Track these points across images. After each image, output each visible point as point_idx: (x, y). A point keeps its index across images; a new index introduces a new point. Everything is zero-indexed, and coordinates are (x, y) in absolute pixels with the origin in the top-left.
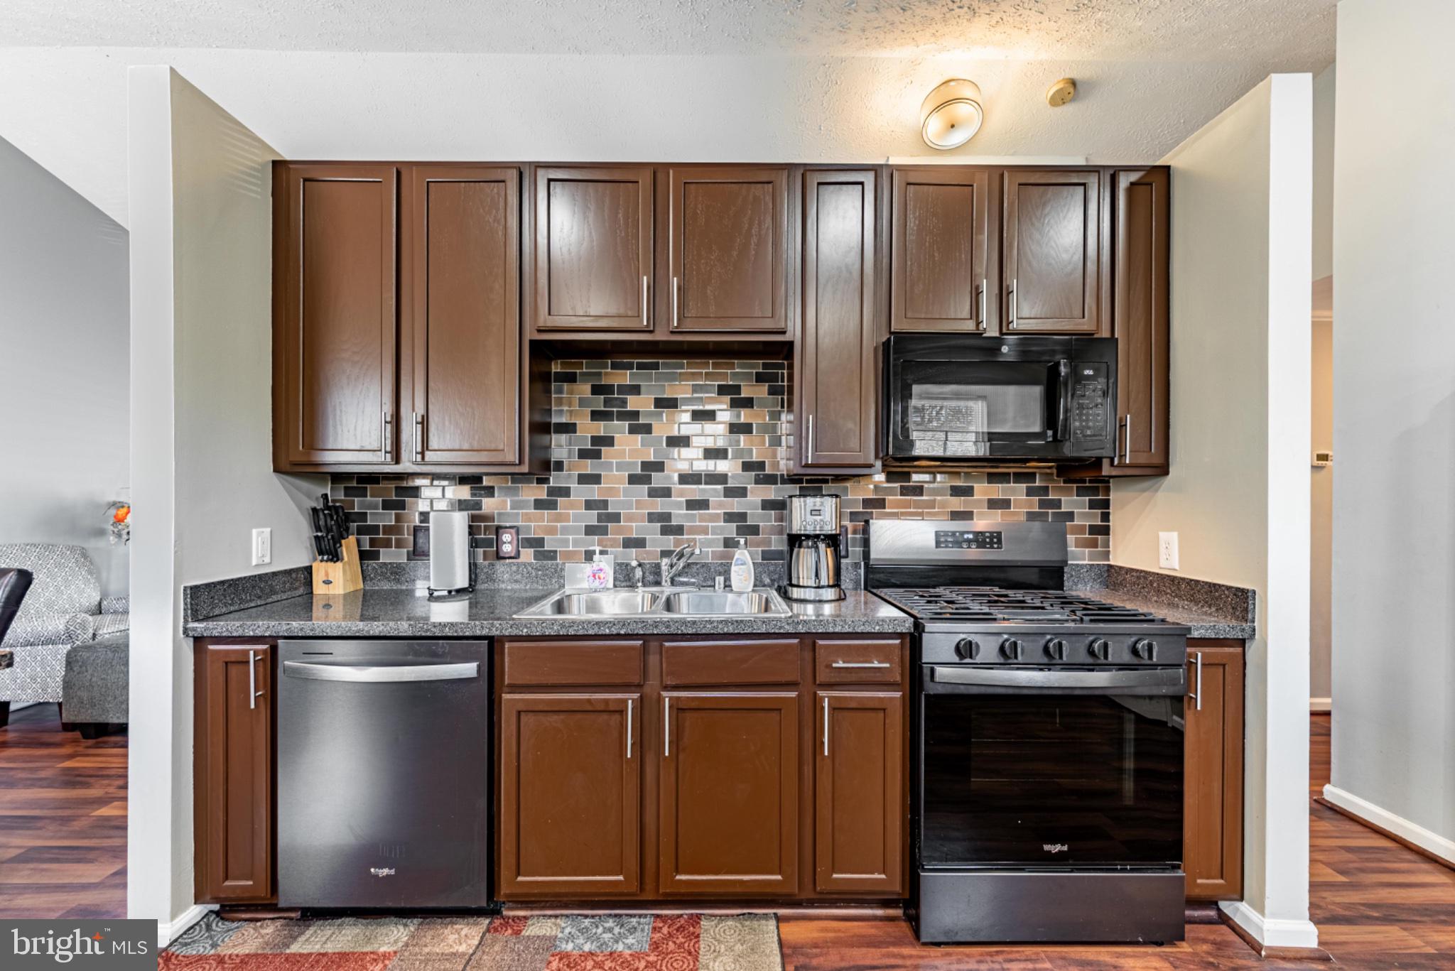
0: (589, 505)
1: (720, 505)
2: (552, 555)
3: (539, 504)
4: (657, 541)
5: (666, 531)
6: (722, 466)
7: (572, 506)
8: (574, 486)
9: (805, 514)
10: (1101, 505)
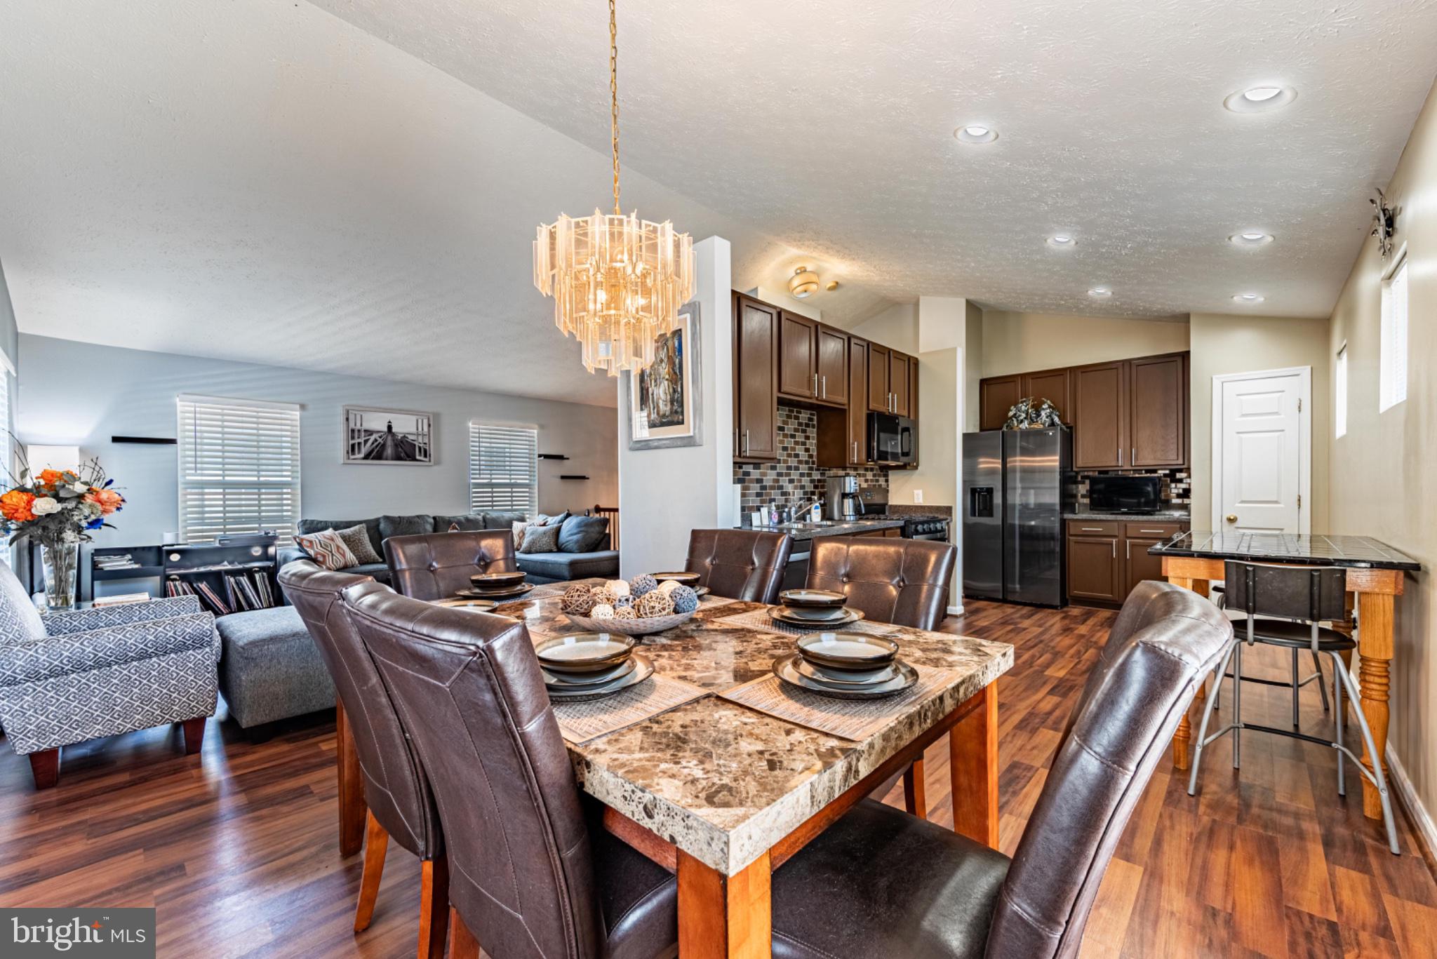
1: (798, 481)
9: (851, 484)
10: (887, 481)
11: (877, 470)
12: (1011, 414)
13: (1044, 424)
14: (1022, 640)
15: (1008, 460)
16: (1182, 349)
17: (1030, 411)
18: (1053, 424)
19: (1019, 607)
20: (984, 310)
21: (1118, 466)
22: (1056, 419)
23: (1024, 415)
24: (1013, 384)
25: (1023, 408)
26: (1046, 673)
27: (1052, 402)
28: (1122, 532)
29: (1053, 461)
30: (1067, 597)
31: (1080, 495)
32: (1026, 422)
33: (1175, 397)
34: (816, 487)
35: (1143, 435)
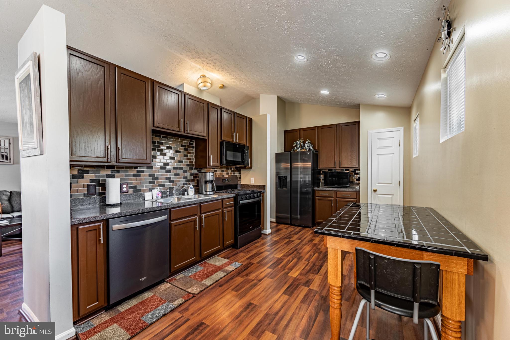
0: (150, 175)
1: (182, 175)
2: (139, 191)
3: (134, 175)
4: (168, 184)
5: (170, 182)
6: (181, 165)
7: (145, 175)
8: (145, 170)
9: (210, 176)
10: (240, 173)
11: (234, 168)
12: (294, 145)
13: (306, 150)
14: (288, 249)
15: (292, 164)
16: (358, 120)
17: (301, 144)
18: (310, 149)
19: (296, 227)
20: (286, 102)
21: (334, 168)
22: (311, 147)
23: (299, 146)
24: (296, 133)
25: (299, 142)
26: (289, 275)
27: (310, 140)
28: (335, 195)
29: (309, 165)
30: (315, 222)
31: (321, 179)
32: (300, 149)
33: (355, 140)
34: (194, 177)
35: (343, 155)
